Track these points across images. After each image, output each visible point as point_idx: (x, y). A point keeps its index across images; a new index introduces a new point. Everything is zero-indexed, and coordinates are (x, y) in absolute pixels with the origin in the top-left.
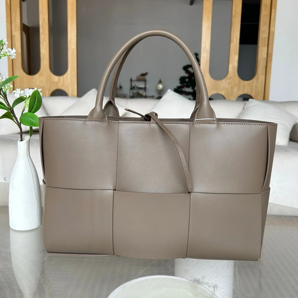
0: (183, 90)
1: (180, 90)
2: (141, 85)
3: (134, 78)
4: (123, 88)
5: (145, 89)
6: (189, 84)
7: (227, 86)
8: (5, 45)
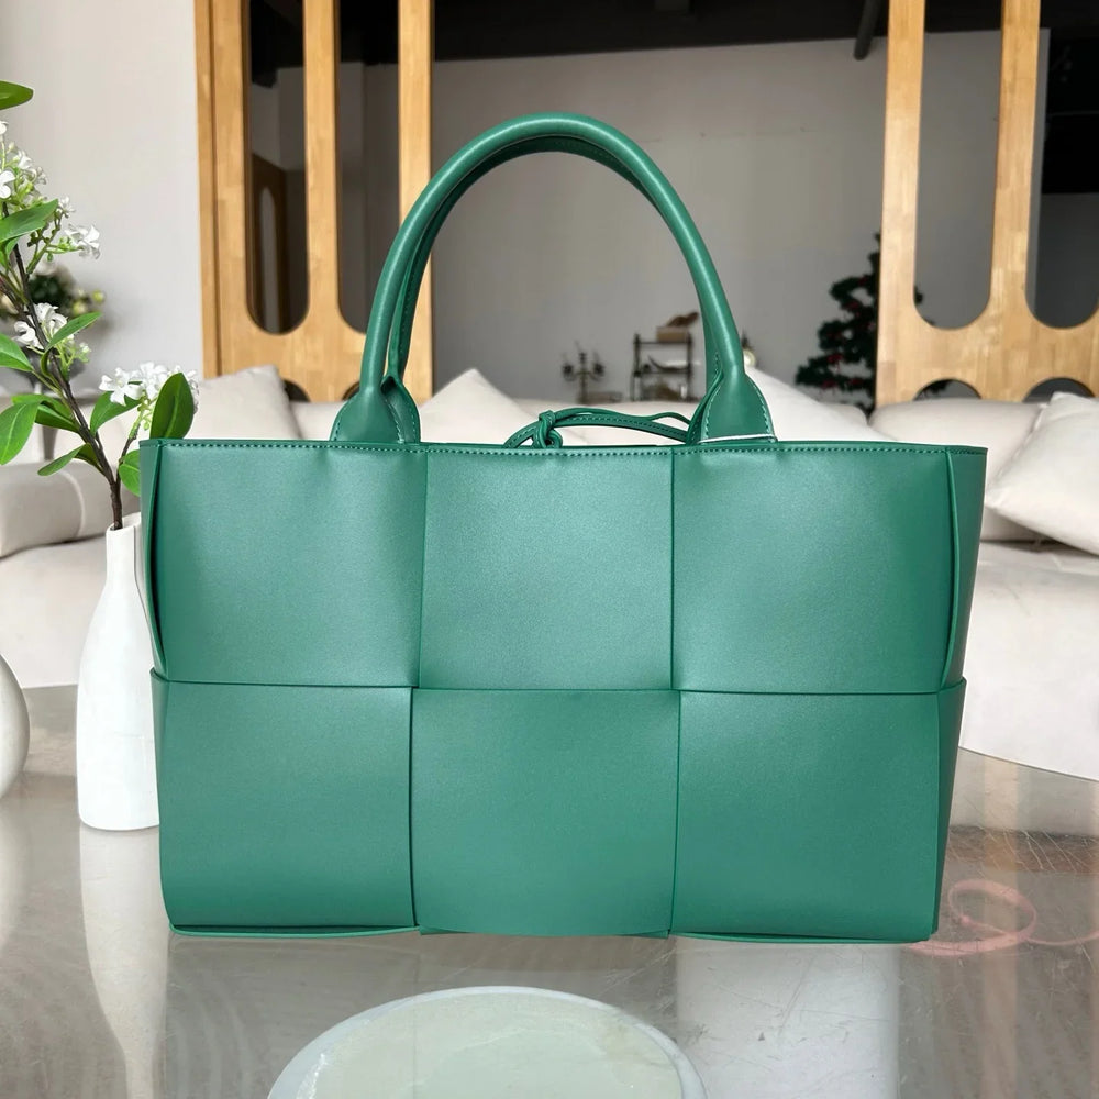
0: (834, 370)
1: (821, 371)
2: (675, 358)
3: (649, 335)
4: (608, 369)
5: (688, 371)
6: (854, 351)
7: (986, 350)
8: (67, 217)
